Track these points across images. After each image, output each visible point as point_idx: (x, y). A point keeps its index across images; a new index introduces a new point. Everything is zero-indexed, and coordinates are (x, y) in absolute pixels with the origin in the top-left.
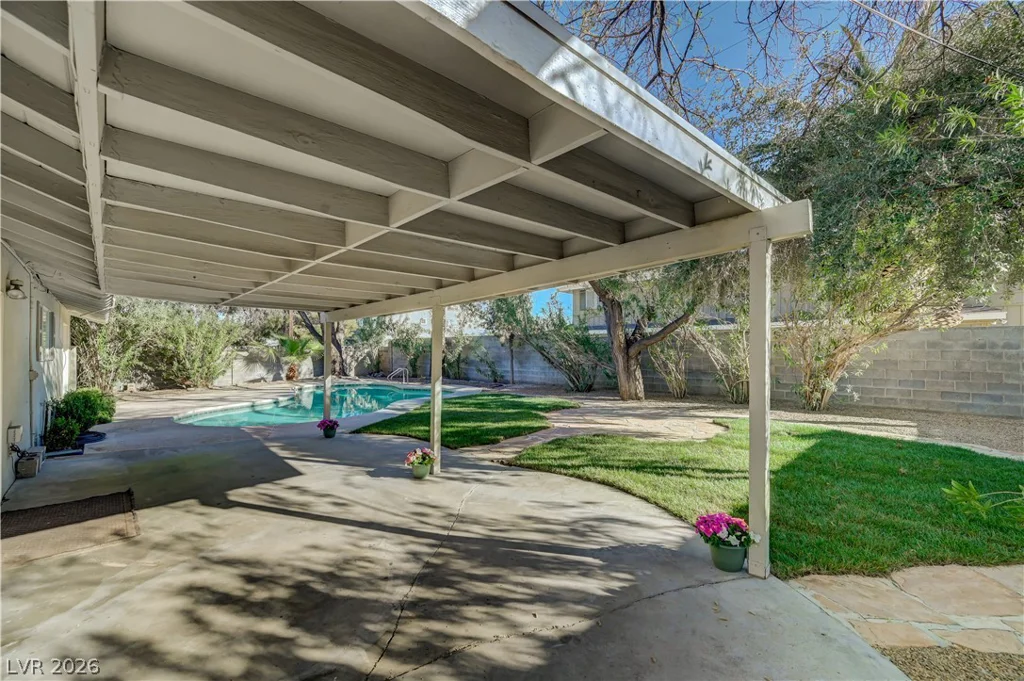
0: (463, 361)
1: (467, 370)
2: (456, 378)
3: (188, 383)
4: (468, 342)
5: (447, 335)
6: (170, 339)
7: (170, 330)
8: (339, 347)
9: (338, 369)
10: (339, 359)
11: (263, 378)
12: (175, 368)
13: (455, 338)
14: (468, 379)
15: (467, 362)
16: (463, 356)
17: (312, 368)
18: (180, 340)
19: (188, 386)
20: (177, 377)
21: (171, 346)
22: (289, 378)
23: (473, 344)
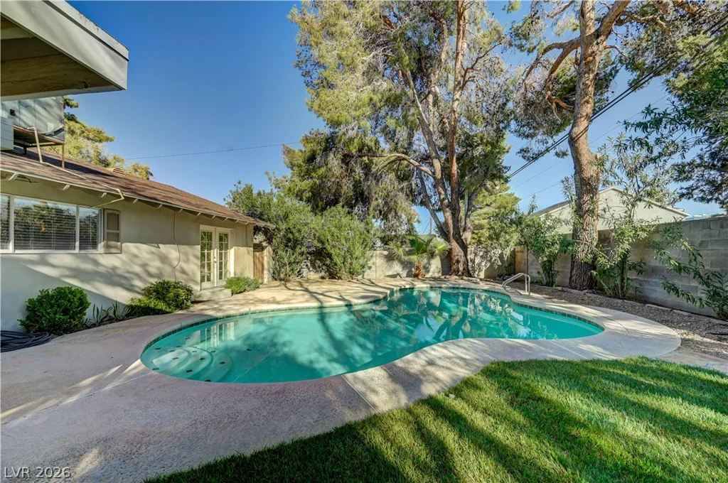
0: (633, 267)
1: (641, 283)
2: (616, 296)
3: (339, 275)
4: (643, 235)
5: (601, 225)
8: (464, 247)
9: (461, 269)
10: (462, 259)
11: (398, 274)
13: (615, 230)
14: (644, 300)
15: (640, 268)
16: (632, 259)
17: (440, 266)
23: (657, 238)
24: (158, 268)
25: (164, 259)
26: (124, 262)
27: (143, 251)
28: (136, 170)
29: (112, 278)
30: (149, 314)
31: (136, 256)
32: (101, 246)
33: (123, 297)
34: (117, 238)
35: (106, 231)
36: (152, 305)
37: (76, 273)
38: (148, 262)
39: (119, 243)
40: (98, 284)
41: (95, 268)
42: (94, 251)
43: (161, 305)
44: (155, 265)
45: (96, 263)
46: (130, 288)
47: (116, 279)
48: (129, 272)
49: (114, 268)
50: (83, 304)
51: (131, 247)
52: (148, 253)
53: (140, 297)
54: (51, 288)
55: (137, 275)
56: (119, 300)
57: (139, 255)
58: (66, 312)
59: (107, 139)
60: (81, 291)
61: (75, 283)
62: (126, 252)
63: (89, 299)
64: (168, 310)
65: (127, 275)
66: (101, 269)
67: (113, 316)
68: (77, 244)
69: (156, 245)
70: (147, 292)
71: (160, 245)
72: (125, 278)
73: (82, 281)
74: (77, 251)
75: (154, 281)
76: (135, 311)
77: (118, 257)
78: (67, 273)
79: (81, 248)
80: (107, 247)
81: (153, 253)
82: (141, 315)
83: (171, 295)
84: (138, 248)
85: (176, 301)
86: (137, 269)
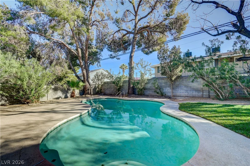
3: (28, 101)
6: (19, 79)
7: (19, 74)
8: (90, 84)
9: (90, 92)
10: (90, 89)
11: (60, 97)
12: (21, 94)
18: (25, 80)
19: (28, 103)
20: (22, 98)
21: (19, 82)
22: (72, 96)
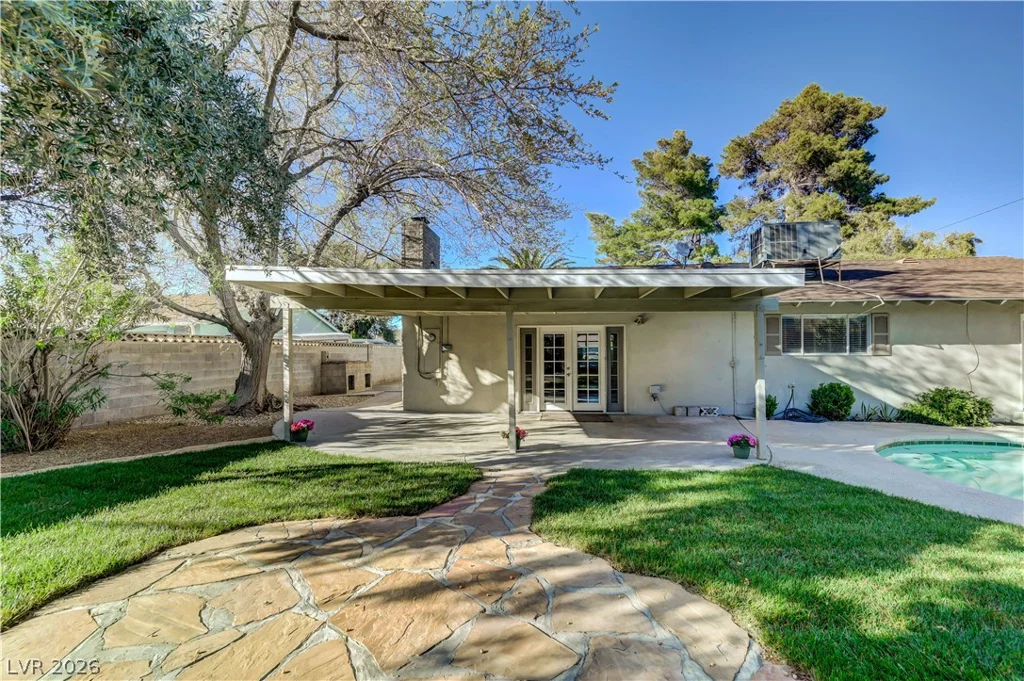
24: (941, 373)
25: (949, 362)
26: (893, 364)
27: (918, 353)
28: (952, 243)
29: (881, 379)
30: (921, 422)
31: (908, 358)
32: (869, 348)
33: (895, 400)
34: (886, 340)
35: (874, 334)
36: (924, 413)
37: (847, 373)
38: (924, 365)
39: (888, 346)
40: (866, 385)
41: (863, 369)
42: (863, 354)
43: (935, 415)
44: (935, 369)
45: (864, 364)
46: (902, 393)
47: (885, 381)
48: (900, 375)
49: (883, 370)
50: (848, 398)
51: (902, 349)
52: (925, 356)
53: (913, 403)
54: (826, 383)
55: (910, 379)
56: (888, 402)
57: (913, 357)
58: (835, 402)
59: (925, 205)
60: (848, 388)
61: (845, 381)
62: (895, 354)
63: (855, 396)
64: (945, 422)
65: (897, 378)
66: (868, 370)
67: (881, 416)
68: (848, 347)
69: (938, 346)
70: (924, 398)
71: (943, 346)
72: (895, 381)
73: (852, 380)
74: (847, 354)
75: (933, 387)
76: (905, 417)
77: (887, 360)
78: (839, 372)
79: (851, 351)
80: (875, 349)
81: (932, 355)
82: (912, 422)
83: (952, 406)
84: (911, 350)
85: (958, 413)
86: (911, 373)
